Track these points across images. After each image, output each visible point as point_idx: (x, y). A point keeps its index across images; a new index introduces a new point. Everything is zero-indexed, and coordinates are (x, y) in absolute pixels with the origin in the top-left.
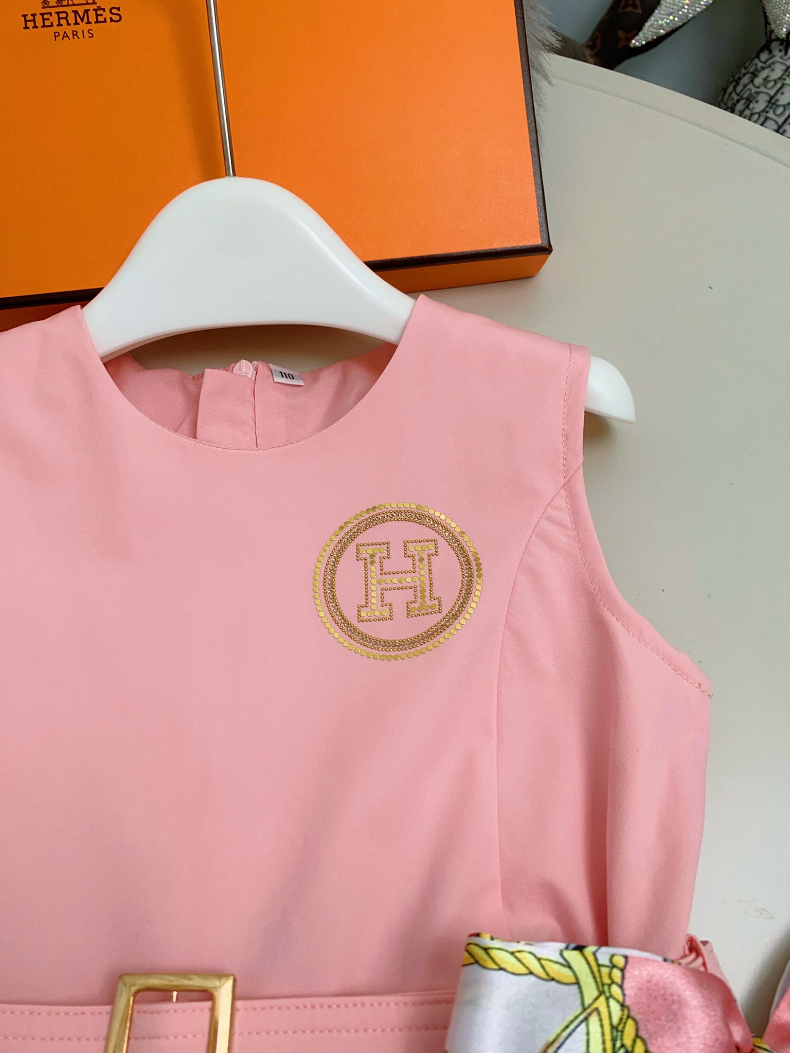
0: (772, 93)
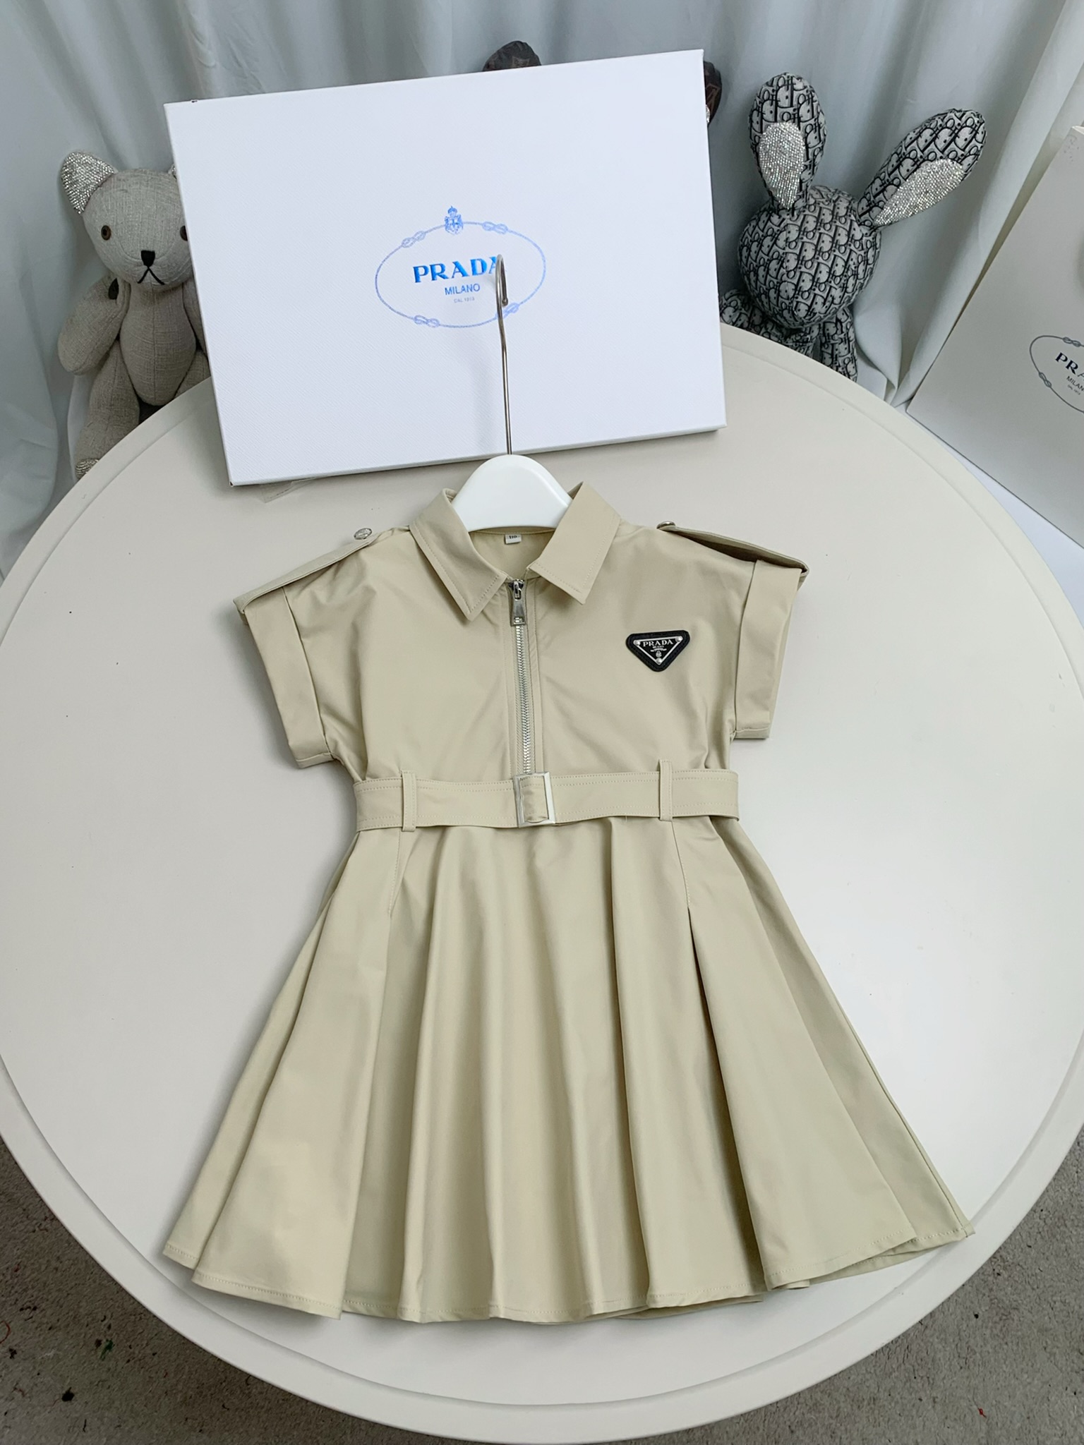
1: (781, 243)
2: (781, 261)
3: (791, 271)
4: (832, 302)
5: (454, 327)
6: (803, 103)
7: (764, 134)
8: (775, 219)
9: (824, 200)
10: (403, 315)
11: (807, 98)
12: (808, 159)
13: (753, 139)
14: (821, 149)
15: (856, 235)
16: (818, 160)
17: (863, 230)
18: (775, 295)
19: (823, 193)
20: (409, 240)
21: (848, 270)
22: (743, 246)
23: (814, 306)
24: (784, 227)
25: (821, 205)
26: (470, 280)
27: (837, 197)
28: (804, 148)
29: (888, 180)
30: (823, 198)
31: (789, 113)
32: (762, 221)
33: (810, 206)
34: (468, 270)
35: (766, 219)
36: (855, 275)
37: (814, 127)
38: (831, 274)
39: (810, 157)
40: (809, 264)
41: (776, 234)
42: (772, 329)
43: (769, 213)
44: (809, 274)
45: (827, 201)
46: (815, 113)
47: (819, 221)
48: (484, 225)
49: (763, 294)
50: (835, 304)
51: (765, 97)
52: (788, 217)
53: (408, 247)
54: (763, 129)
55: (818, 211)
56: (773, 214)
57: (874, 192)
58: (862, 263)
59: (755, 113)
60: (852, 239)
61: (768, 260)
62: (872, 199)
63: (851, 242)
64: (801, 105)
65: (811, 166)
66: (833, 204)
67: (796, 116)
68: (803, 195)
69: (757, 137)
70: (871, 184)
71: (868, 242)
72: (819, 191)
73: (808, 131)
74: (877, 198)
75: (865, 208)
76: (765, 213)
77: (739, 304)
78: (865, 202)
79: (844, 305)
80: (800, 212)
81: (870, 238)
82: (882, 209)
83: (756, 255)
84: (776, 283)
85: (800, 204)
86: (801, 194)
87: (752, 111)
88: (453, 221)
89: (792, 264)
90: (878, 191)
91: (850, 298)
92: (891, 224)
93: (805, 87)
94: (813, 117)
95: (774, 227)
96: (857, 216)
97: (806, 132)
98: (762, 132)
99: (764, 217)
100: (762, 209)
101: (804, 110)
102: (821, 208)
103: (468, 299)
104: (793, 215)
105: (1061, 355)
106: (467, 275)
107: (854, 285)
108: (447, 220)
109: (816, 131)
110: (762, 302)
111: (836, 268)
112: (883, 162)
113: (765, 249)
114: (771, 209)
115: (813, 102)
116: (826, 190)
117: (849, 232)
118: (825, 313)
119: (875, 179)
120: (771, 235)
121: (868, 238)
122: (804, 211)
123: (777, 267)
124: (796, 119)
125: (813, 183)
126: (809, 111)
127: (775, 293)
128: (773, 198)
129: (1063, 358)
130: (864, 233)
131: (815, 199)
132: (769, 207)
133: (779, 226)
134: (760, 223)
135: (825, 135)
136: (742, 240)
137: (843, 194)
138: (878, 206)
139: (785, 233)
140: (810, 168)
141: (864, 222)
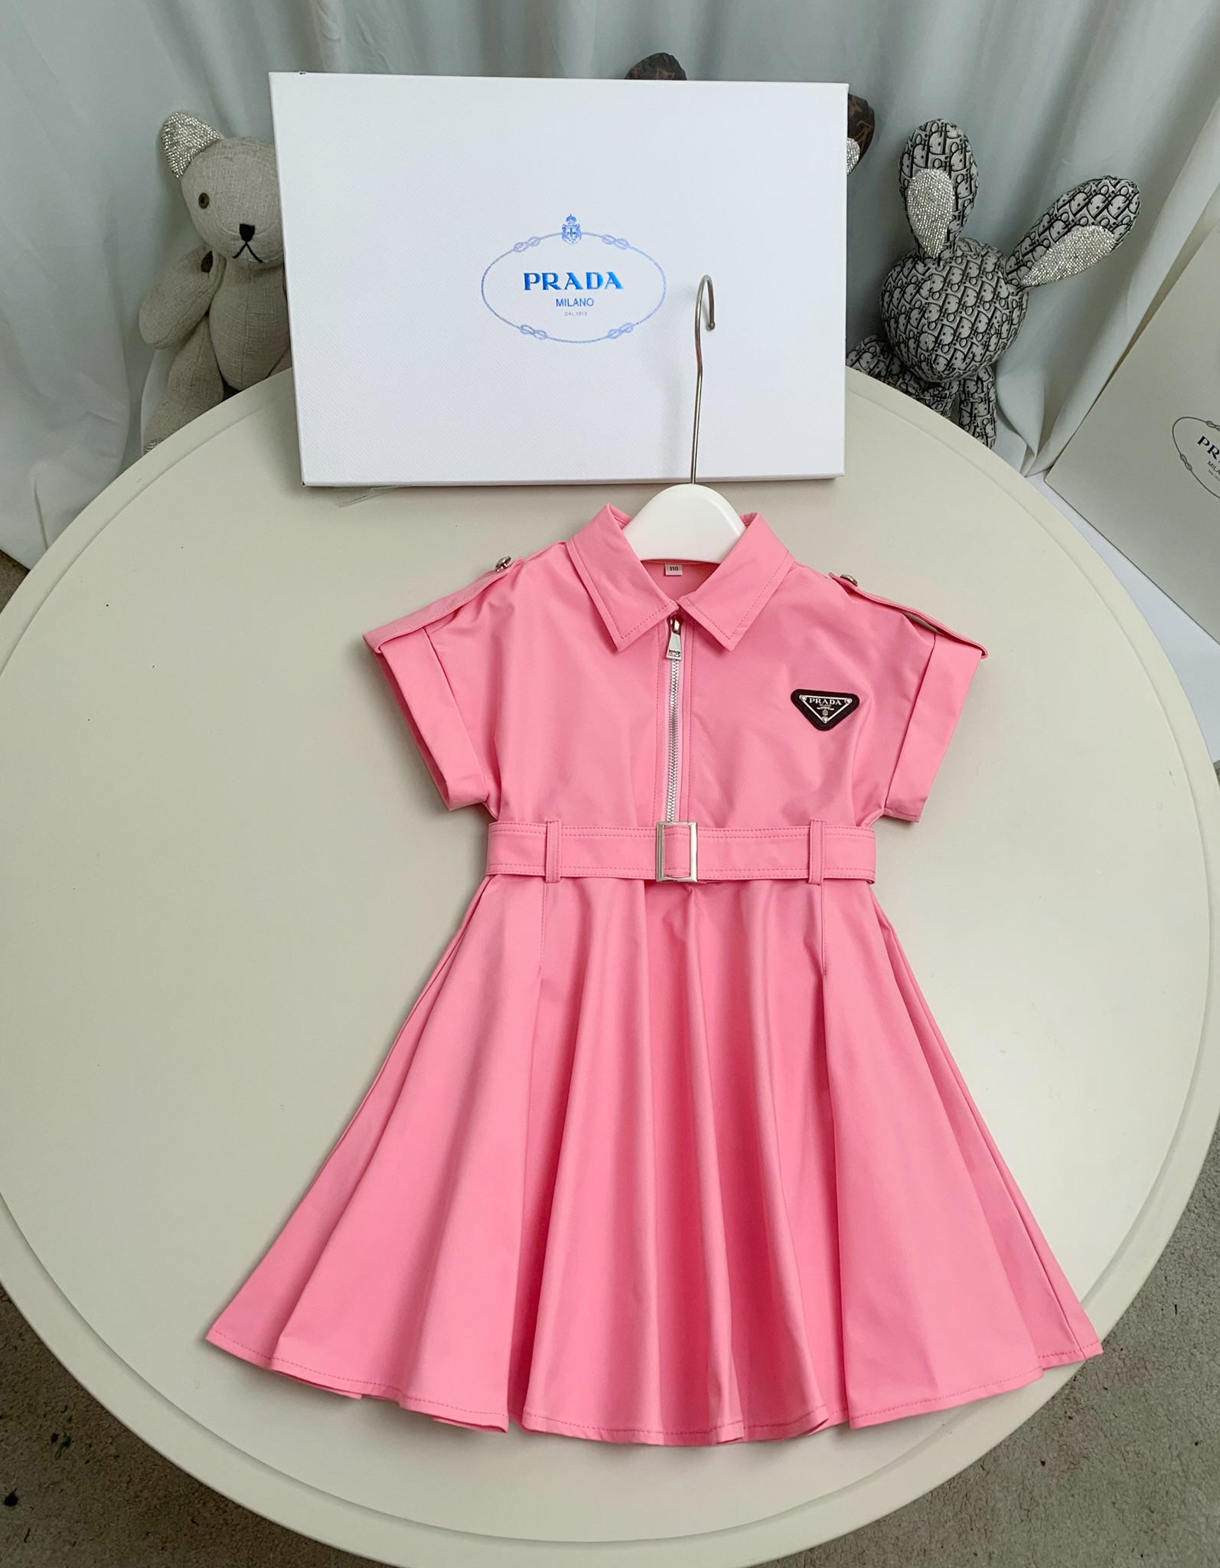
0: (940, 303)
1: (924, 292)
2: (923, 311)
3: (932, 322)
4: (973, 359)
5: (563, 341)
6: (955, 152)
7: (914, 178)
8: (920, 267)
9: (972, 254)
10: (509, 323)
11: (960, 147)
12: (957, 210)
13: (902, 182)
14: (972, 201)
15: (1002, 293)
16: (967, 211)
17: (1009, 288)
18: (915, 346)
19: (972, 247)
20: (522, 244)
21: (991, 327)
22: (885, 291)
23: (954, 361)
24: (929, 277)
25: (969, 258)
26: (585, 293)
27: (986, 251)
28: (954, 198)
29: (1038, 240)
30: (971, 251)
31: (940, 160)
32: (906, 267)
33: (957, 257)
34: (583, 283)
35: (911, 266)
36: (999, 334)
37: (965, 177)
38: (974, 331)
39: (960, 207)
40: (952, 317)
41: (920, 282)
42: (909, 381)
43: (914, 260)
44: (951, 327)
45: (974, 255)
46: (967, 164)
47: (965, 274)
48: (604, 238)
49: (903, 343)
50: (976, 362)
51: (917, 142)
52: (934, 266)
53: (520, 251)
54: (913, 174)
55: (965, 265)
56: (919, 262)
57: (1024, 251)
58: (1007, 322)
59: (906, 156)
60: (998, 296)
61: (910, 308)
62: (1021, 258)
63: (997, 299)
64: (953, 154)
65: (960, 217)
66: (981, 259)
67: (948, 164)
68: (951, 246)
69: (906, 181)
70: (1021, 242)
71: (1014, 302)
72: (967, 243)
73: (959, 181)
74: (1026, 258)
75: (1013, 266)
76: (911, 259)
77: (878, 350)
78: (1013, 260)
79: (985, 363)
80: (946, 263)
81: (1017, 298)
82: (1030, 269)
83: (897, 302)
84: (916, 333)
85: (947, 254)
86: (948, 244)
87: (904, 154)
88: (571, 230)
89: (934, 315)
90: (1028, 250)
91: (992, 357)
92: (1038, 285)
93: (959, 136)
94: (965, 167)
95: (918, 275)
96: (1005, 274)
97: (957, 182)
98: (911, 177)
99: (909, 265)
100: (908, 256)
101: (956, 159)
102: (968, 261)
103: (580, 313)
104: (939, 265)
105: (1203, 438)
106: (581, 288)
107: (997, 344)
108: (564, 228)
109: (967, 182)
110: (901, 351)
111: (978, 324)
112: (1035, 221)
113: (908, 297)
114: (917, 257)
115: (966, 151)
116: (976, 244)
117: (995, 289)
118: (965, 370)
119: (1025, 238)
120: (914, 283)
121: (1014, 298)
122: (951, 263)
123: (919, 316)
124: (948, 167)
125: (961, 235)
126: (961, 161)
127: (915, 343)
128: (919, 245)
129: (1205, 441)
130: (1011, 292)
131: (963, 251)
132: (915, 254)
133: (924, 275)
134: (904, 269)
135: (976, 187)
136: (885, 285)
137: (992, 249)
138: (1026, 266)
139: (929, 282)
140: (959, 219)
141: (1011, 280)
